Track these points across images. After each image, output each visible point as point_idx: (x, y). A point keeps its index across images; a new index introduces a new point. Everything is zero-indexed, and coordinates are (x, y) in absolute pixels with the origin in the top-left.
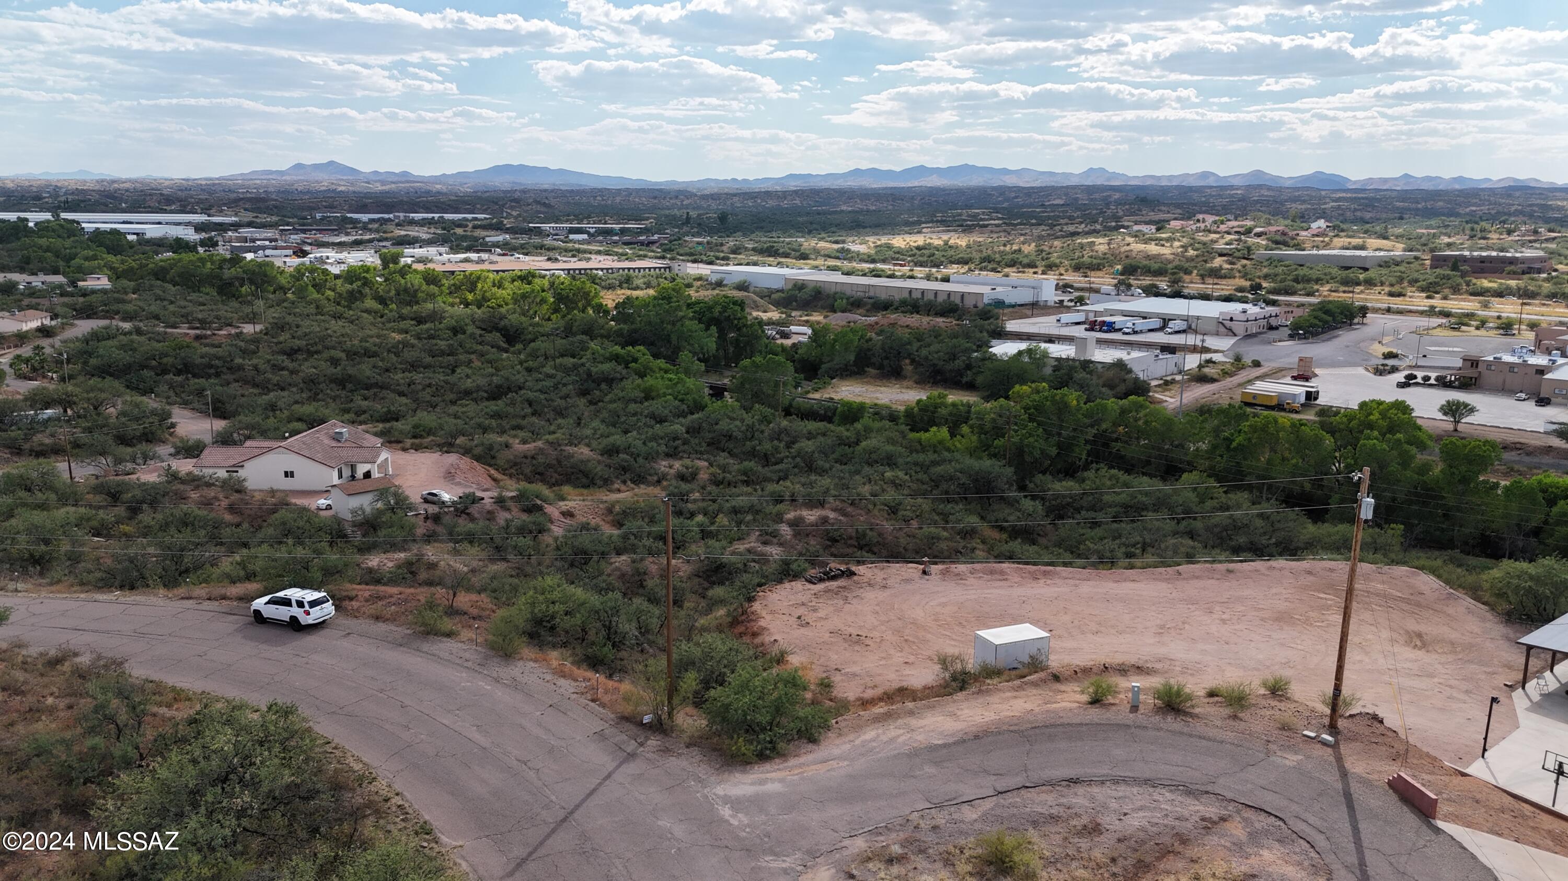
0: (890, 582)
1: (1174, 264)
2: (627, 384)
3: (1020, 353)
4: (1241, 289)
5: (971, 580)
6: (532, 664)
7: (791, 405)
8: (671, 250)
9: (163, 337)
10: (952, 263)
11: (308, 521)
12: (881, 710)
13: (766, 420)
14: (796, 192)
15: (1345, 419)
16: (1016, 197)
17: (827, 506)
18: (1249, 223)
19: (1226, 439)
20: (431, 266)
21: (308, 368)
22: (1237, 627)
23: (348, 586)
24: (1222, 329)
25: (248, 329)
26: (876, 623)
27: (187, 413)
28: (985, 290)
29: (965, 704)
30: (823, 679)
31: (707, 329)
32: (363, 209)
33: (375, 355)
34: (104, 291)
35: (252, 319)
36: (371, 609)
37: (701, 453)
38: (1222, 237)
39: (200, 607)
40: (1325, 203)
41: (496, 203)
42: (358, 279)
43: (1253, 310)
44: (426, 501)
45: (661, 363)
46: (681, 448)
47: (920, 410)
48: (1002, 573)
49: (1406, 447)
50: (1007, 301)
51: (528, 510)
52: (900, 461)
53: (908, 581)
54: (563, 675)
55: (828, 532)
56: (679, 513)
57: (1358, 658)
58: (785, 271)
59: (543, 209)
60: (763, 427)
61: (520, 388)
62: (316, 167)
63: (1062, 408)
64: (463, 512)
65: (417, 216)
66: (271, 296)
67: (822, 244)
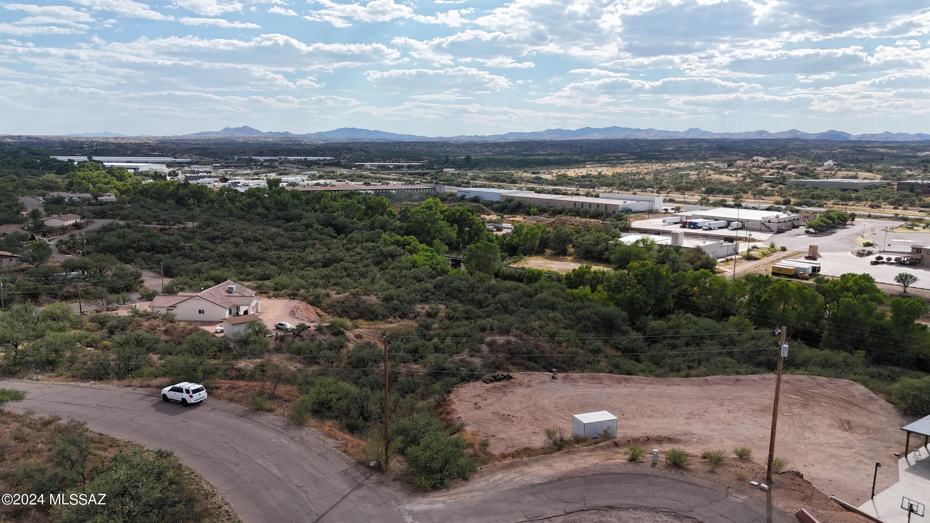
0: (533, 383)
1: (738, 187)
2: (403, 258)
3: (637, 242)
4: (777, 203)
5: (581, 383)
6: (314, 429)
7: (498, 271)
8: (436, 178)
9: (142, 230)
10: (603, 186)
11: (207, 340)
12: (508, 462)
13: (482, 280)
14: (512, 143)
15: (832, 285)
16: (644, 146)
17: (511, 334)
18: (785, 162)
19: (757, 296)
20: (296, 188)
21: (220, 249)
22: (736, 415)
23: (218, 380)
24: (763, 228)
25: (190, 225)
26: (520, 408)
27: (152, 274)
28: (620, 203)
29: (559, 459)
30: (483, 441)
31: (452, 225)
32: (261, 154)
33: (260, 240)
34: (112, 203)
35: (192, 219)
36: (227, 395)
37: (442, 300)
38: (768, 171)
39: (135, 391)
40: (835, 150)
41: (338, 151)
42: (254, 196)
43: (783, 216)
44: (277, 328)
45: (424, 246)
46: (430, 297)
47: (574, 276)
48: (600, 379)
49: (869, 303)
50: (633, 209)
51: (335, 334)
52: (559, 306)
53: (543, 383)
54: (330, 436)
55: (510, 349)
56: (424, 337)
57: (808, 436)
58: (502, 191)
59: (364, 154)
60: (479, 285)
61: (341, 260)
62: (236, 129)
63: (658, 276)
64: (298, 335)
65: (292, 158)
66: (205, 205)
67: (525, 174)
